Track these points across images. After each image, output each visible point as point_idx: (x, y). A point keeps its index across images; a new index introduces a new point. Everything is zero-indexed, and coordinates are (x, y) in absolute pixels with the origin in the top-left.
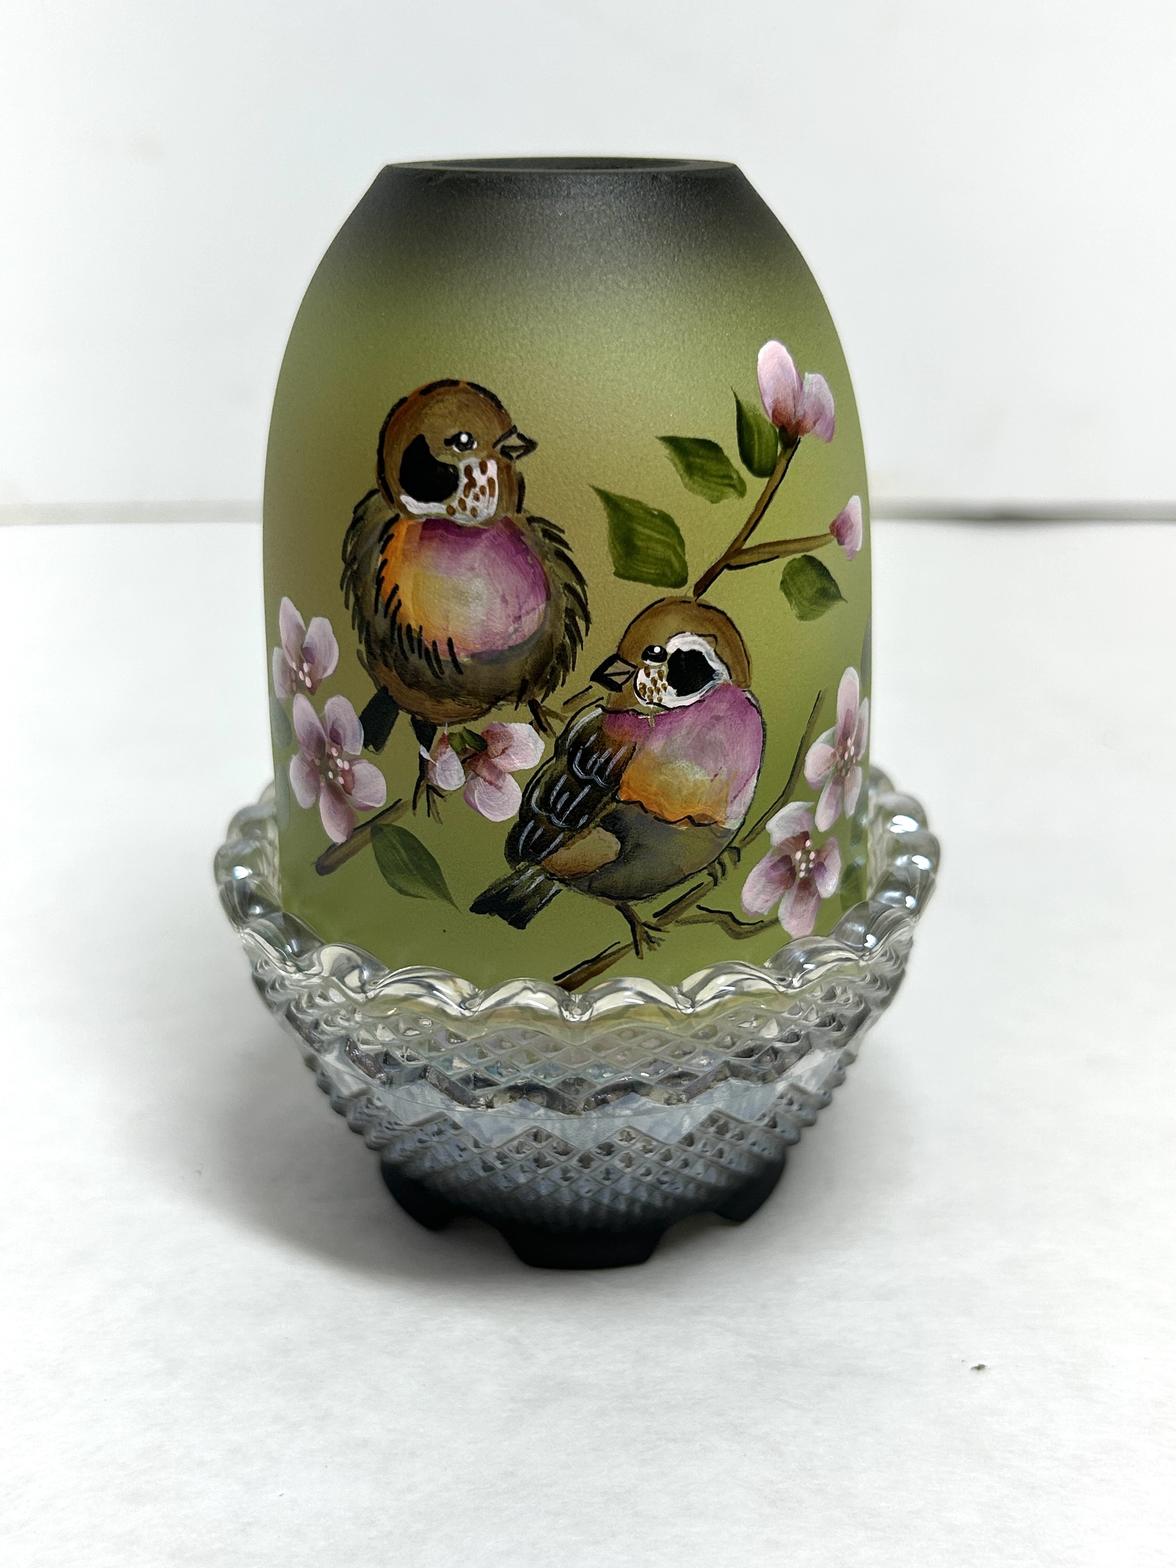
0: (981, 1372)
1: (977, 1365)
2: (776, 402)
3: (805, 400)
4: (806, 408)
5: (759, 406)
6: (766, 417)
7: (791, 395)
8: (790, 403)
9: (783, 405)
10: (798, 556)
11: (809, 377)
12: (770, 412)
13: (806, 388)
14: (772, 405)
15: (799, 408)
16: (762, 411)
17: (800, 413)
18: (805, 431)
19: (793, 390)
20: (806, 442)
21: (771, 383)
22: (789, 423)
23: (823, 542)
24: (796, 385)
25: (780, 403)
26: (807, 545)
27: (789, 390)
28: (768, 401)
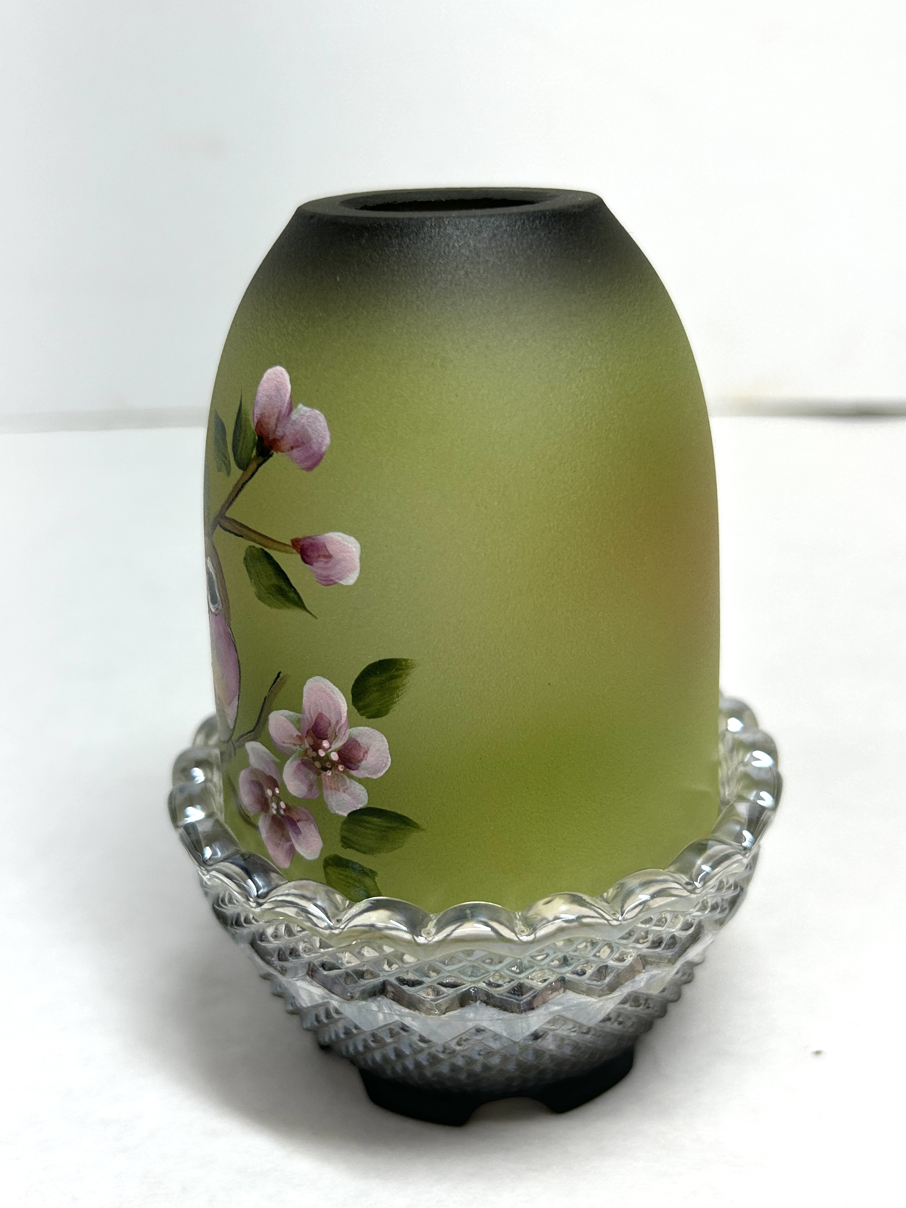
2: (262, 415)
3: (289, 425)
4: (287, 431)
5: (250, 412)
6: (252, 424)
7: (276, 416)
8: (273, 421)
9: (267, 420)
10: (258, 546)
11: (302, 408)
12: (256, 421)
13: (294, 416)
14: (259, 416)
15: (279, 429)
16: (251, 418)
17: (279, 433)
18: (278, 450)
19: (280, 412)
20: (277, 459)
21: (265, 398)
22: (268, 437)
23: (283, 549)
24: (284, 409)
25: (265, 417)
26: (270, 544)
27: (276, 411)
28: (257, 411)
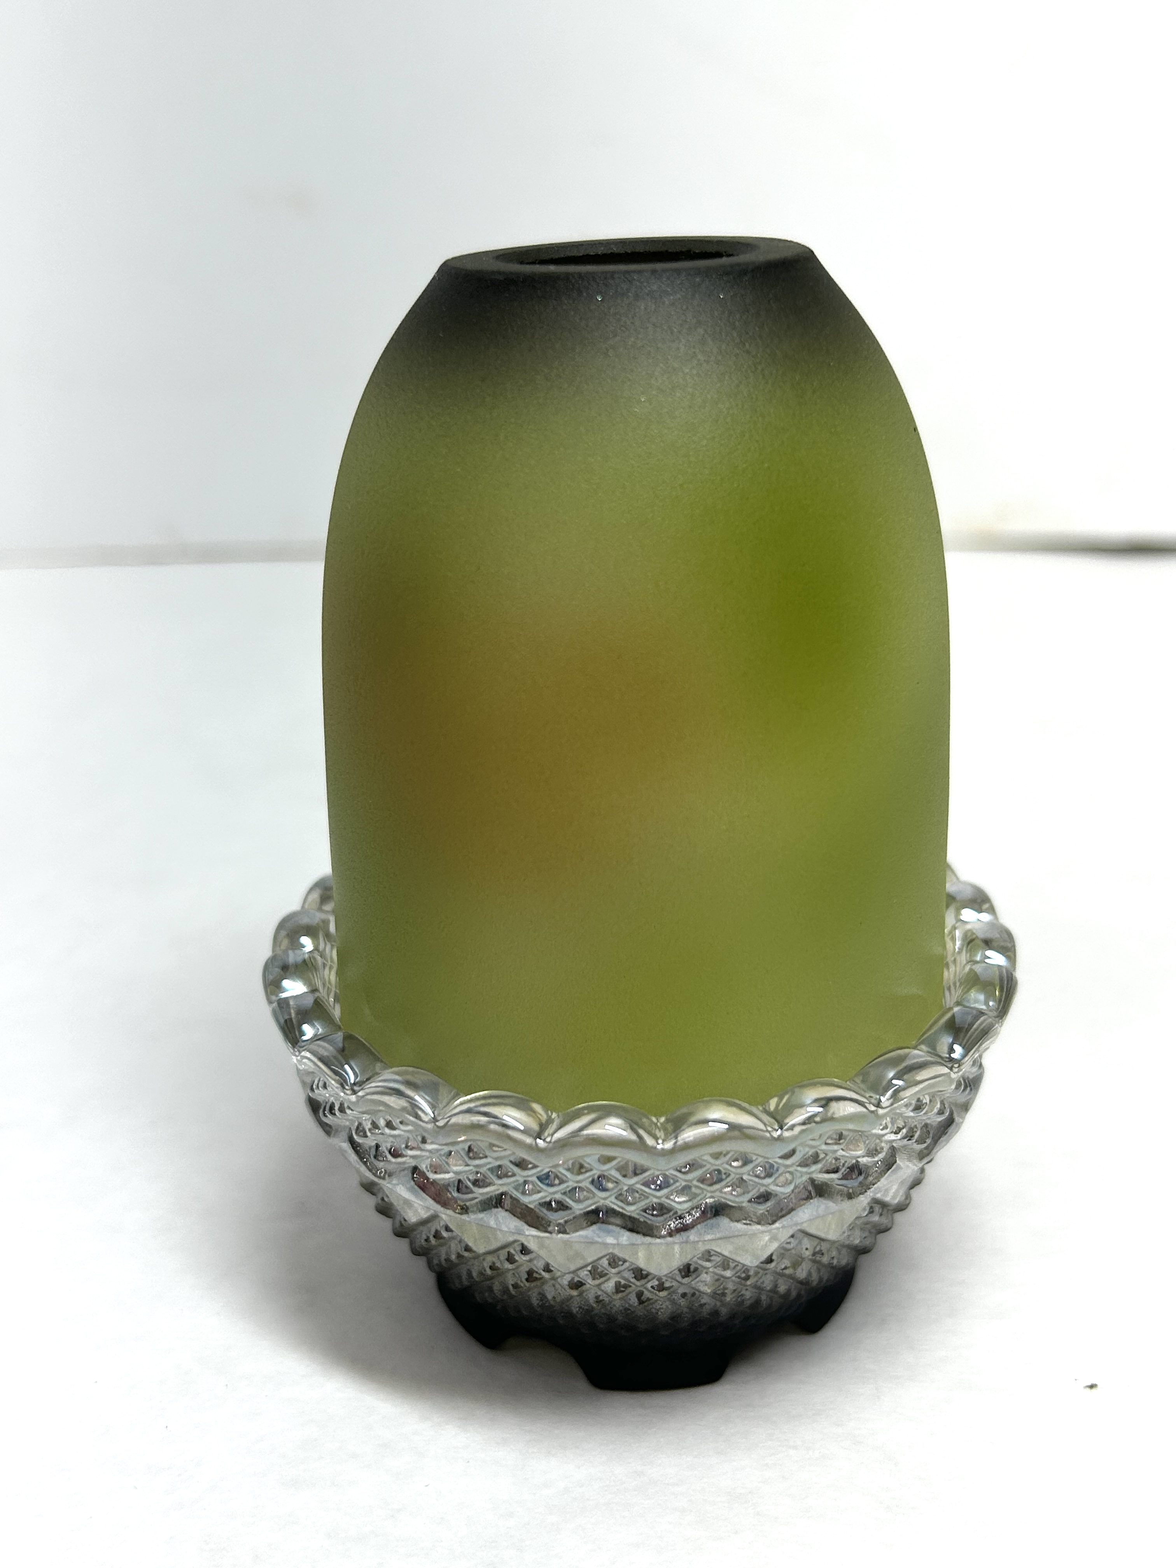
0: (1094, 1390)
1: (1090, 1384)
